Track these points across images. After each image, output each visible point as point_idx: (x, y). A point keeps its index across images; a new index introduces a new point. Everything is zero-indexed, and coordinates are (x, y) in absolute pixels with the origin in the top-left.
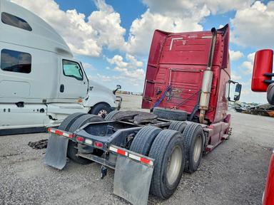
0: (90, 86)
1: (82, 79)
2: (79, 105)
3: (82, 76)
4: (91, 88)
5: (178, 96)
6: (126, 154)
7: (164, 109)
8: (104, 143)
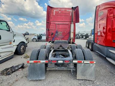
0: (14, 34)
1: (9, 31)
2: (10, 45)
3: (9, 29)
4: (15, 35)
5: (61, 35)
6: (82, 62)
7: (57, 41)
8: (70, 60)
